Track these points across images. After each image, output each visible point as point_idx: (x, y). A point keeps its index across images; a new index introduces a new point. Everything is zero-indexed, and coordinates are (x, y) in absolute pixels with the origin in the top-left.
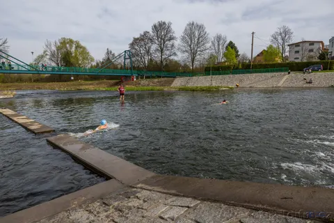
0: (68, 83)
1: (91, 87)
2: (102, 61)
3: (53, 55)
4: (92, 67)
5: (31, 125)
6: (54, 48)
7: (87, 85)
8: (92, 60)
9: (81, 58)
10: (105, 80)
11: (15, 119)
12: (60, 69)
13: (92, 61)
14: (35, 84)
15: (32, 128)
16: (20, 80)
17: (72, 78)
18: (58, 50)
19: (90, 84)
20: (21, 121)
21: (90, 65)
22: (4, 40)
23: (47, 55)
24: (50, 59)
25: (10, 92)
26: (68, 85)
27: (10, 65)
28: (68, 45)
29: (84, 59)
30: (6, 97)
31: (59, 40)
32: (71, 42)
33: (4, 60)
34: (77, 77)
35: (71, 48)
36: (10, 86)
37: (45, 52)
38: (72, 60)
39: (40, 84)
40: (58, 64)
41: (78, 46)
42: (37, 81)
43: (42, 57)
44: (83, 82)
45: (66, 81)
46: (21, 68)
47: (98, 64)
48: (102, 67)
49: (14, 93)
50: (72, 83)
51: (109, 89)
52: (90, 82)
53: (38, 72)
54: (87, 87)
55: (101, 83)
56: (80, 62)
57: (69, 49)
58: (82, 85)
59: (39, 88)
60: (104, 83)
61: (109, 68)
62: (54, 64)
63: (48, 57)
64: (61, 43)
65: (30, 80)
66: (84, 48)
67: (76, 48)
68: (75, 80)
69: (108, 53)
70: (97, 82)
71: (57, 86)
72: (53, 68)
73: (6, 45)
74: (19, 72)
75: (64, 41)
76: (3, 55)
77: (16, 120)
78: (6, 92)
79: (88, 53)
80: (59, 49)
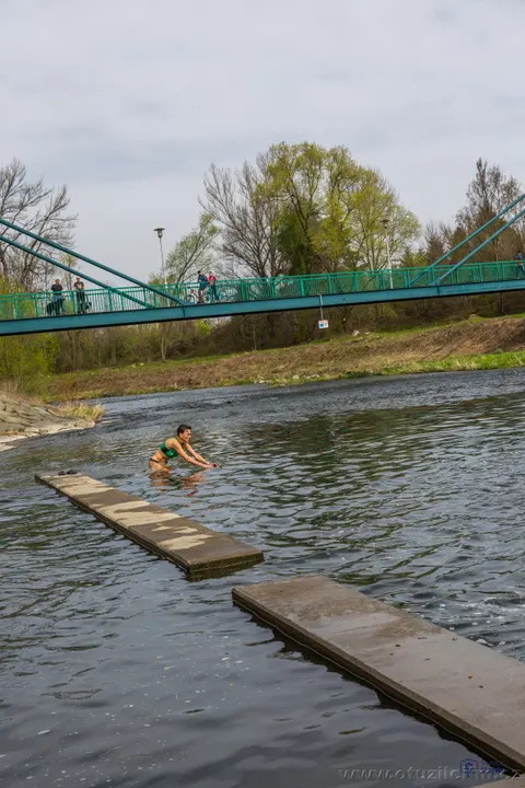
0: (308, 348)
1: (412, 361)
2: (453, 227)
3: (238, 231)
4: (408, 261)
5: (170, 535)
6: (241, 200)
7: (389, 349)
8: (410, 227)
9: (357, 227)
10: (475, 320)
11: (110, 512)
12: (266, 289)
13: (406, 234)
14: (172, 365)
15: (175, 544)
16: (117, 354)
17: (324, 324)
18: (257, 203)
19: (405, 346)
20: (130, 520)
21: (399, 255)
22: (55, 195)
23: (214, 231)
24: (230, 250)
25: (83, 408)
26: (307, 360)
27: (81, 295)
28: (297, 177)
29: (369, 226)
30: (70, 426)
31: (261, 159)
32: (312, 156)
33: (59, 276)
34: (345, 318)
35: (312, 189)
36: (84, 385)
37: (206, 220)
38: (320, 241)
39: (194, 366)
40: (260, 269)
41: (344, 174)
42: (181, 351)
43: (194, 244)
44: (370, 337)
45: (295, 343)
46: (119, 303)
47: (435, 245)
48: (456, 256)
49: (99, 408)
50: (323, 347)
51: (493, 360)
52: (403, 336)
53: (184, 312)
54: (389, 360)
55: (455, 335)
56: (353, 247)
57: (303, 191)
58: (366, 351)
59: (190, 384)
60: (471, 333)
61: (492, 257)
62: (243, 271)
63: (219, 240)
64: (271, 172)
65: (153, 351)
66: (371, 178)
67: (335, 181)
68: (336, 330)
69: (481, 184)
70: (436, 330)
71: (262, 367)
72: (242, 287)
73: (63, 214)
74: (113, 320)
75: (283, 160)
76: (57, 256)
77: (114, 517)
78: (68, 408)
79: (389, 198)
80: (260, 198)
